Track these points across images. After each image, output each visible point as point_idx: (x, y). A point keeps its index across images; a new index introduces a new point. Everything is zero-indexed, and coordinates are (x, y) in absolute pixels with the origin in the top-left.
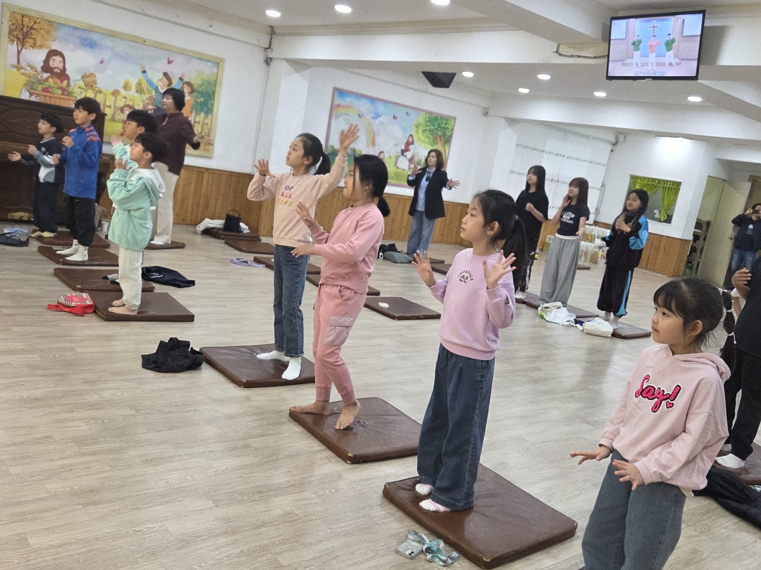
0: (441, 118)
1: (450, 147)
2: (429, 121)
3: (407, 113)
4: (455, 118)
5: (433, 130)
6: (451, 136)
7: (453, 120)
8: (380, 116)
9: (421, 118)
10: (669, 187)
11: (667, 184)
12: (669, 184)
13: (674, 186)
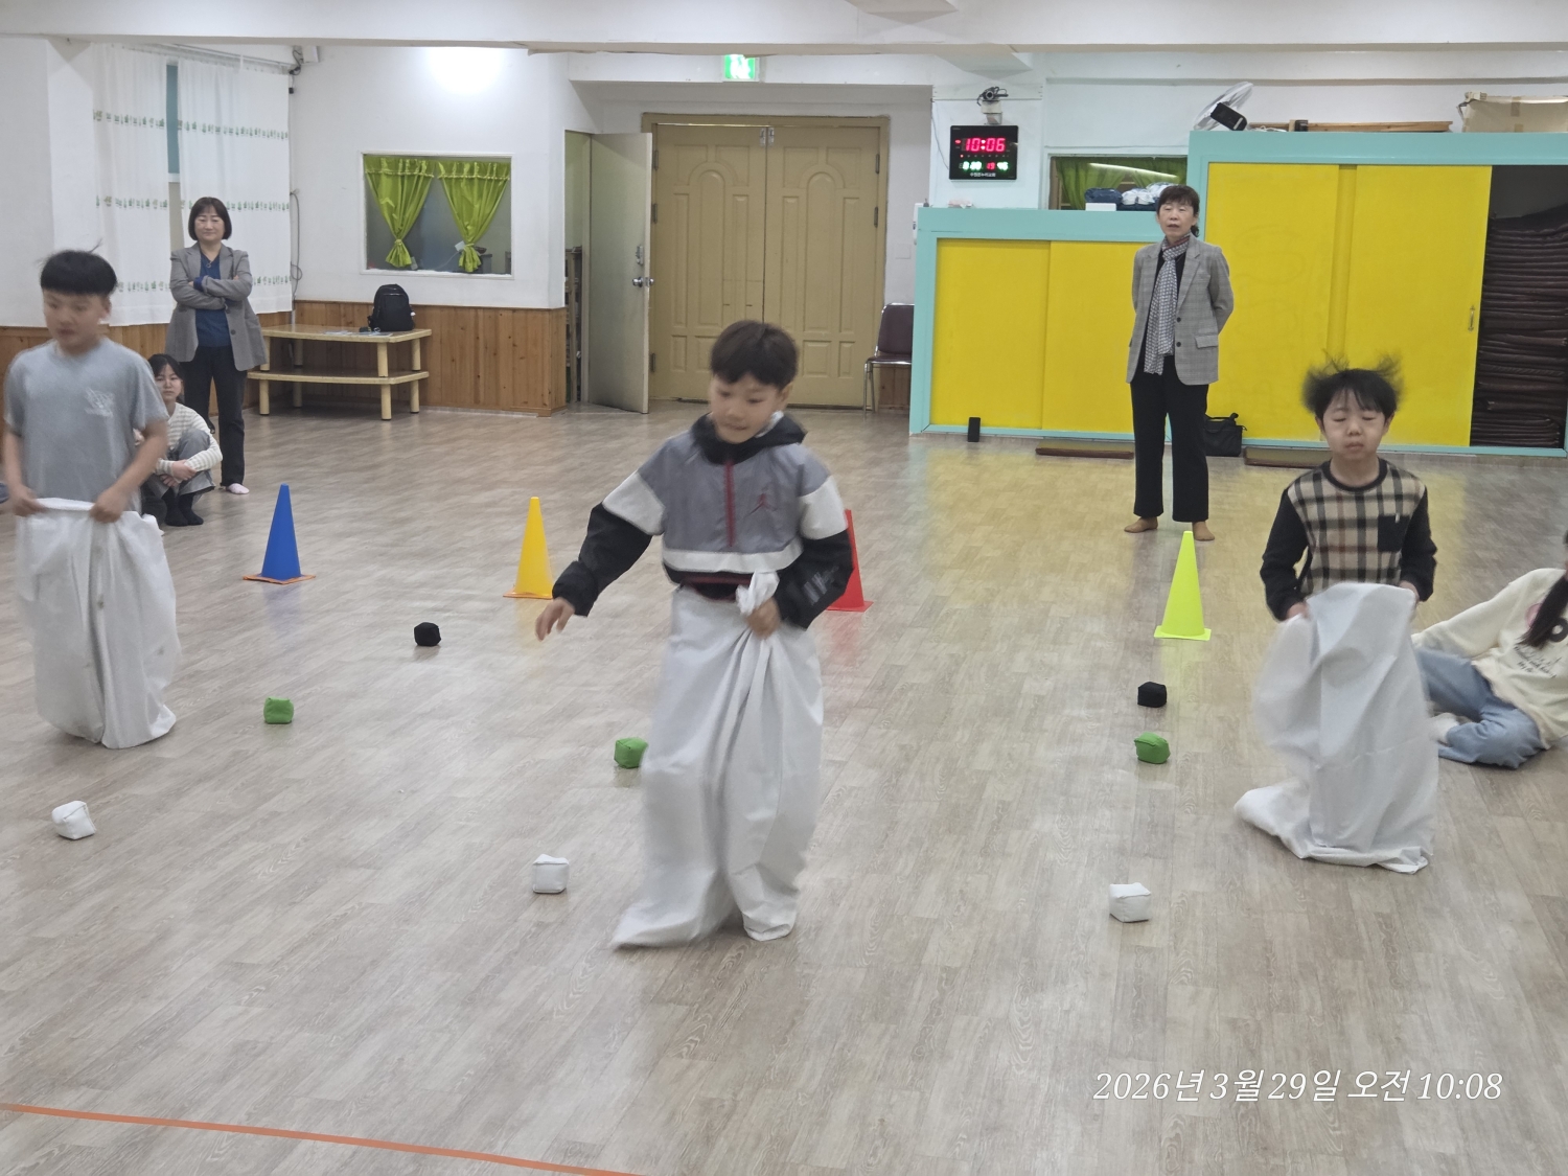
10: (465, 175)
11: (460, 170)
12: (467, 168)
13: (483, 171)
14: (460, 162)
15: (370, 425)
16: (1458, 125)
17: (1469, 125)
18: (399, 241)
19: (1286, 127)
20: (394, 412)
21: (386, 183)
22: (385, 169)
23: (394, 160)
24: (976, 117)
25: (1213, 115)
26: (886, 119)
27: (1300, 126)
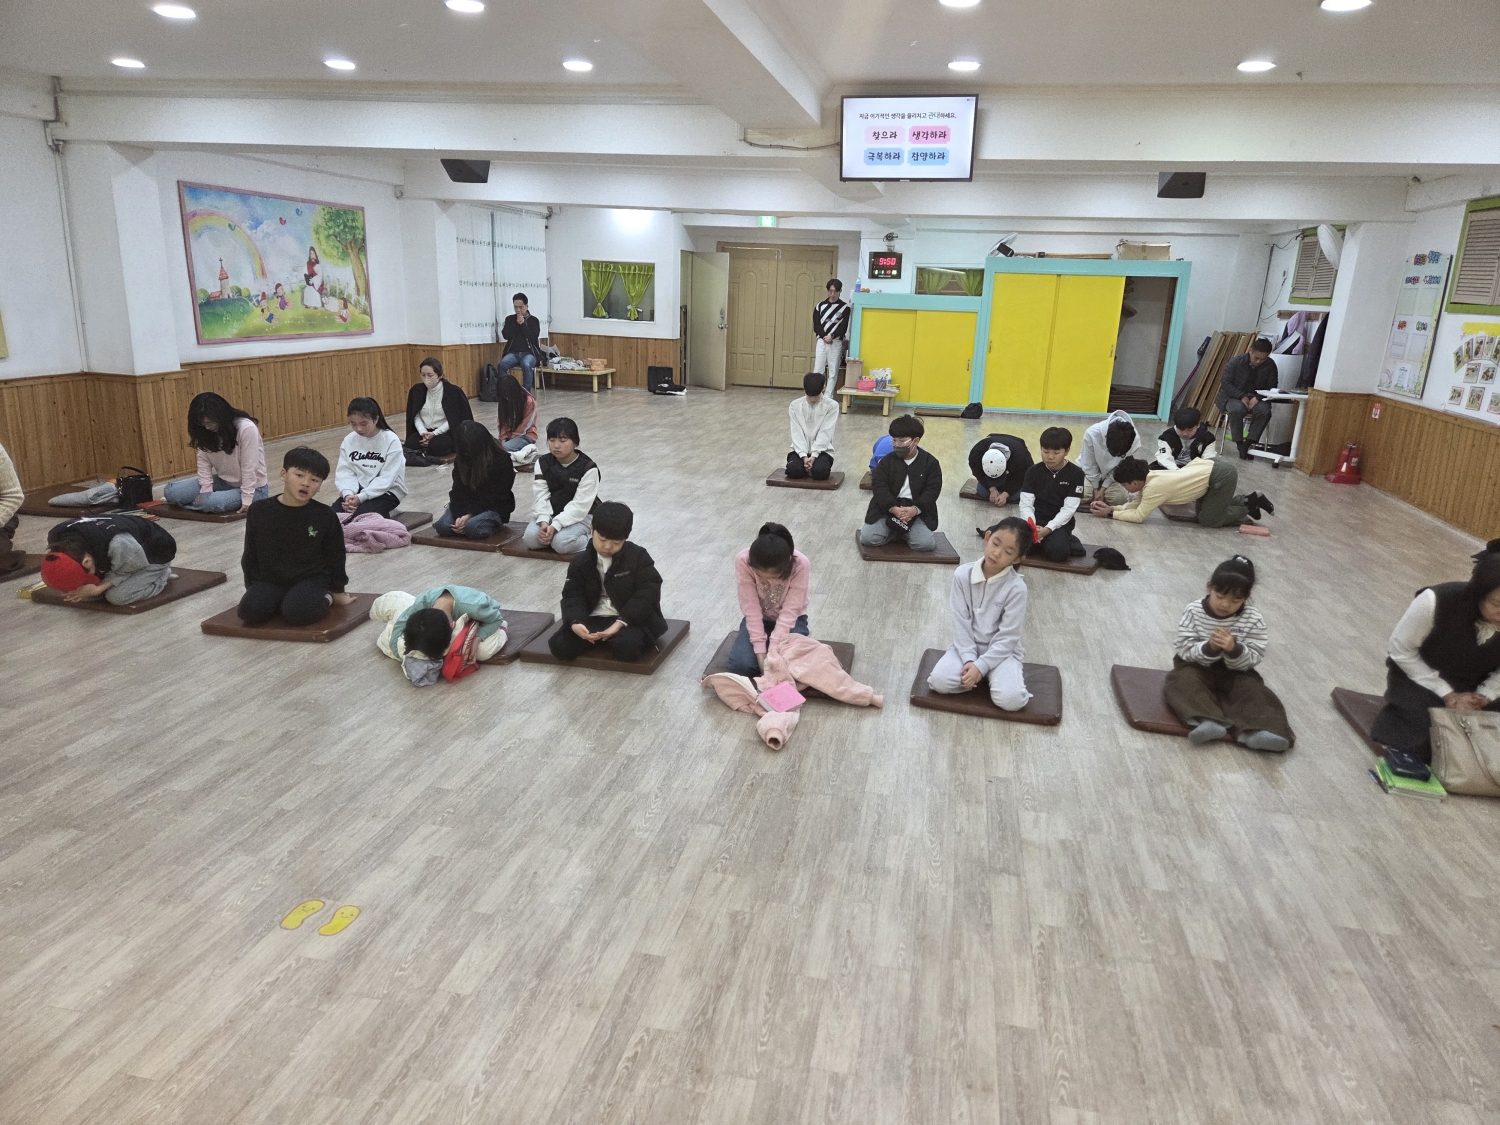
0: (345, 211)
1: (366, 255)
2: (331, 220)
3: (298, 210)
4: (362, 209)
5: (339, 233)
6: (364, 240)
7: (361, 213)
8: (262, 223)
9: (318, 217)
10: (632, 272)
11: (629, 269)
12: (633, 268)
13: (640, 270)
14: (629, 265)
15: (588, 394)
16: (1115, 256)
17: (1122, 257)
18: (599, 304)
19: (1034, 256)
20: (599, 389)
21: (593, 275)
22: (593, 268)
23: (598, 264)
24: (882, 247)
25: (999, 249)
26: (837, 247)
27: (1041, 255)
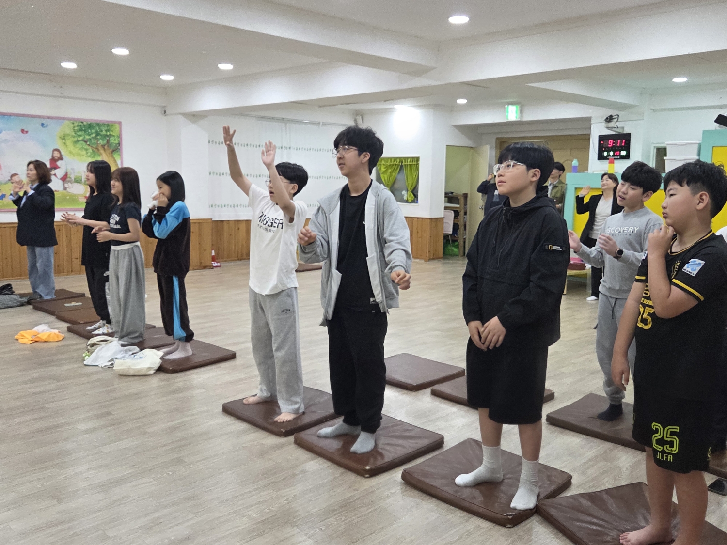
0: (98, 125)
1: (121, 155)
2: (81, 130)
3: (42, 124)
4: (120, 123)
5: (90, 139)
6: (119, 144)
7: (117, 125)
10: (408, 164)
13: (410, 162)
14: (408, 158)
25: (716, 121)
